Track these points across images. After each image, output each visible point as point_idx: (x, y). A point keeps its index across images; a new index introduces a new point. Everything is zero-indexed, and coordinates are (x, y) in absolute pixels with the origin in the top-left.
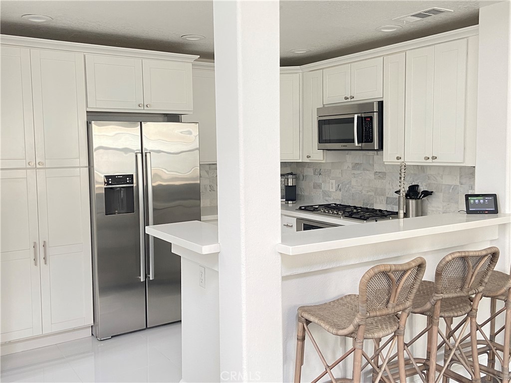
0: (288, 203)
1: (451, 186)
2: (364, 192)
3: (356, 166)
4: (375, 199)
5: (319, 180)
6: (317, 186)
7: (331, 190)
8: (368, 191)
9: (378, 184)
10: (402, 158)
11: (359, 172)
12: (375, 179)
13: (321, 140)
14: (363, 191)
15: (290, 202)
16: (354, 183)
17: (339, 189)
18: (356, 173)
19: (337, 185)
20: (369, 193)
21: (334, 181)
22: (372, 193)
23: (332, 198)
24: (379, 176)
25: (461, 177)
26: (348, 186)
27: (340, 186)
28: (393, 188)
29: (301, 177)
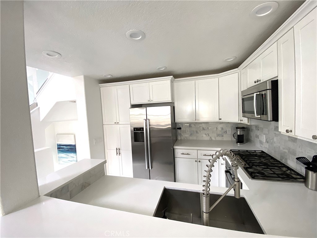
0: (237, 144)
5: (258, 133)
6: (257, 137)
7: (263, 141)
8: (284, 149)
9: (291, 145)
10: (293, 131)
13: (244, 112)
14: (281, 147)
15: (238, 144)
16: (275, 139)
17: (267, 141)
18: (276, 133)
19: (266, 139)
20: (285, 151)
21: (265, 136)
22: (287, 151)
23: (263, 146)
24: (292, 139)
26: (272, 141)
27: (268, 139)
29: (251, 130)
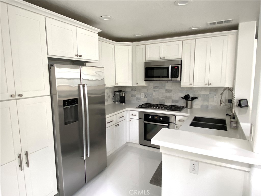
1: (205, 95)
2: (160, 98)
3: (155, 87)
4: (166, 101)
5: (135, 93)
6: (133, 96)
7: (141, 97)
9: (168, 94)
11: (157, 90)
12: (166, 92)
16: (154, 94)
17: (146, 96)
18: (155, 90)
19: (145, 95)
20: (163, 98)
21: (143, 94)
23: (142, 101)
24: (168, 91)
25: (210, 91)
26: (151, 96)
28: (175, 96)
